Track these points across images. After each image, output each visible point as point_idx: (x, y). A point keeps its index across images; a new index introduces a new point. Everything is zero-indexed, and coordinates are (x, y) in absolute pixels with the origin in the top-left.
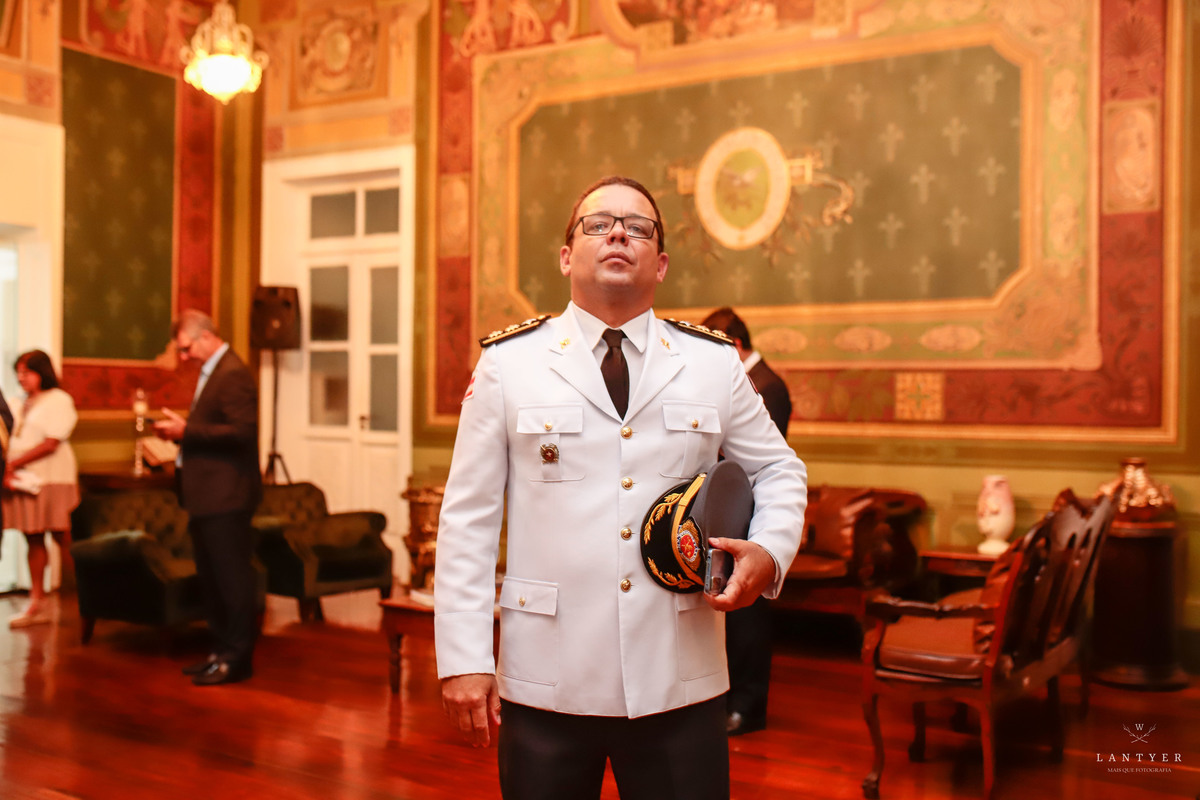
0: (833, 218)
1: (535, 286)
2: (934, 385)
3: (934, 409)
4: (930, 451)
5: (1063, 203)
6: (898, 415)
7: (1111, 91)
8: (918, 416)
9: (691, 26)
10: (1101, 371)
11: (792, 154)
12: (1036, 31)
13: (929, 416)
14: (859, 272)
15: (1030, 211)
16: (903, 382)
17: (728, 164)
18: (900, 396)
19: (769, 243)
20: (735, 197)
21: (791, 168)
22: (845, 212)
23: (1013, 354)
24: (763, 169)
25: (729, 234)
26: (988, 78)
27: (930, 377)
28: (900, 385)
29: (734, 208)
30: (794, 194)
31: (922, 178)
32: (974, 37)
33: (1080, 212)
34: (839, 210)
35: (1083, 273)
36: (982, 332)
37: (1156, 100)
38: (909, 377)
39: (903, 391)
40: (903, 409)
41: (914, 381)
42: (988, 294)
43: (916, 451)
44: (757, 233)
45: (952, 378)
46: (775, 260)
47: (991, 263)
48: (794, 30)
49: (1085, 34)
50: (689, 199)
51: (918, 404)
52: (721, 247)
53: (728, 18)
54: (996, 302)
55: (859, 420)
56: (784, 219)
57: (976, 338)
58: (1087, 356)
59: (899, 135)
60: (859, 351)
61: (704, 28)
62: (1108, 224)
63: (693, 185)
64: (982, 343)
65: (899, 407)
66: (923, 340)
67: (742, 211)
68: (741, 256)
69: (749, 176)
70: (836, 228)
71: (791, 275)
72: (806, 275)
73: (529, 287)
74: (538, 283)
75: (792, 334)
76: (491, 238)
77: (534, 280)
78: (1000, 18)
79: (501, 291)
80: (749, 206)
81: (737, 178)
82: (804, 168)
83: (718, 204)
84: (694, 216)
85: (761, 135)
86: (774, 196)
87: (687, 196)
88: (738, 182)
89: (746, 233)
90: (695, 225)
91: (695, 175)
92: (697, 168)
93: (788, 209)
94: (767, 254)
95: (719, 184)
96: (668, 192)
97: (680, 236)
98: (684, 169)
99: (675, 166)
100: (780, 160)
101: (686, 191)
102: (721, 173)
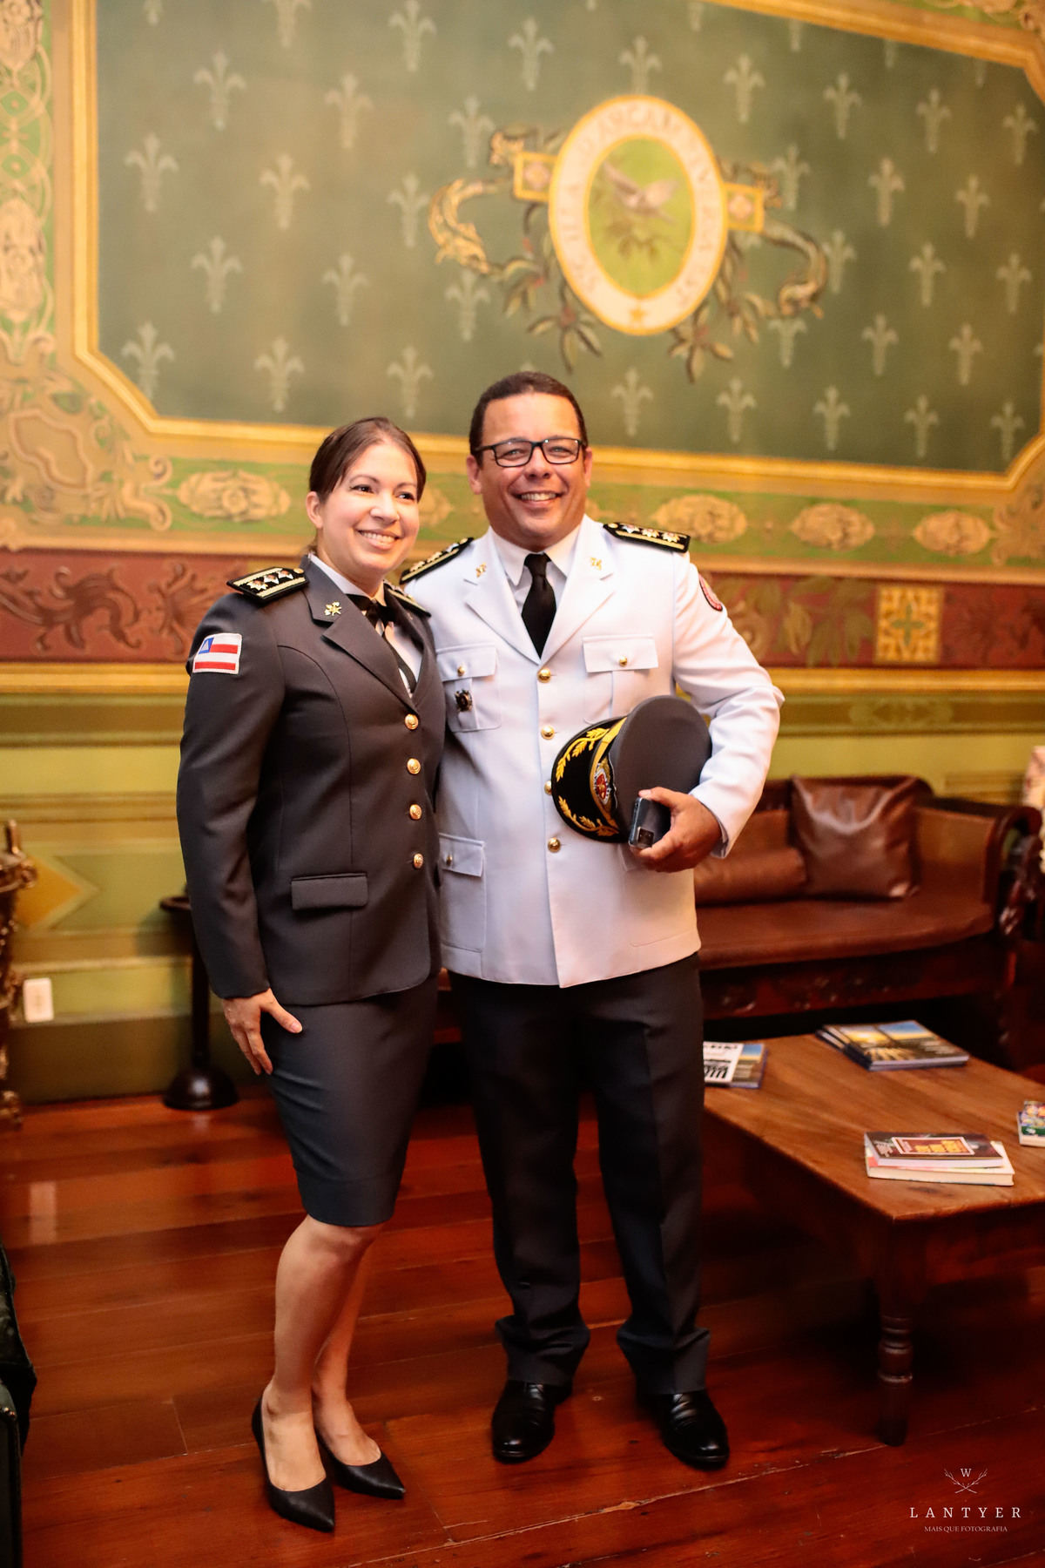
0: (794, 302)
1: (149, 347)
2: (927, 605)
3: (927, 647)
4: (920, 712)
6: (880, 656)
8: (906, 656)
11: (734, 172)
13: (920, 657)
14: (832, 409)
16: (891, 600)
17: (615, 159)
18: (883, 624)
19: (687, 332)
21: (730, 197)
22: (814, 298)
23: (1026, 563)
24: (680, 182)
26: (1018, 124)
27: (924, 594)
28: (884, 606)
29: (624, 249)
30: (732, 247)
31: (925, 264)
34: (803, 291)
36: (992, 527)
38: (896, 592)
39: (889, 614)
40: (888, 645)
41: (903, 598)
42: (999, 467)
43: (902, 712)
45: (954, 594)
46: (698, 365)
50: (533, 214)
51: (907, 636)
52: (599, 324)
54: (1009, 482)
55: (823, 665)
56: (714, 290)
57: (985, 535)
59: (898, 184)
60: (829, 545)
63: (546, 188)
64: (992, 541)
65: (882, 640)
66: (918, 533)
67: (639, 258)
68: (638, 348)
69: (655, 195)
70: (799, 325)
71: (724, 399)
72: (749, 401)
73: (130, 348)
74: (158, 341)
75: (724, 508)
76: (15, 203)
77: (148, 332)
78: (1037, 31)
79: (48, 347)
80: (653, 252)
81: (629, 191)
82: (751, 199)
83: (593, 232)
84: (546, 251)
85: (678, 118)
86: (697, 241)
87: (533, 206)
88: (633, 201)
89: (646, 305)
90: (548, 270)
91: (549, 168)
92: (556, 152)
93: (721, 274)
94: (682, 351)
95: (596, 195)
96: (492, 189)
97: (517, 289)
98: (527, 148)
99: (509, 138)
100: (712, 176)
101: (530, 196)
102: (601, 174)
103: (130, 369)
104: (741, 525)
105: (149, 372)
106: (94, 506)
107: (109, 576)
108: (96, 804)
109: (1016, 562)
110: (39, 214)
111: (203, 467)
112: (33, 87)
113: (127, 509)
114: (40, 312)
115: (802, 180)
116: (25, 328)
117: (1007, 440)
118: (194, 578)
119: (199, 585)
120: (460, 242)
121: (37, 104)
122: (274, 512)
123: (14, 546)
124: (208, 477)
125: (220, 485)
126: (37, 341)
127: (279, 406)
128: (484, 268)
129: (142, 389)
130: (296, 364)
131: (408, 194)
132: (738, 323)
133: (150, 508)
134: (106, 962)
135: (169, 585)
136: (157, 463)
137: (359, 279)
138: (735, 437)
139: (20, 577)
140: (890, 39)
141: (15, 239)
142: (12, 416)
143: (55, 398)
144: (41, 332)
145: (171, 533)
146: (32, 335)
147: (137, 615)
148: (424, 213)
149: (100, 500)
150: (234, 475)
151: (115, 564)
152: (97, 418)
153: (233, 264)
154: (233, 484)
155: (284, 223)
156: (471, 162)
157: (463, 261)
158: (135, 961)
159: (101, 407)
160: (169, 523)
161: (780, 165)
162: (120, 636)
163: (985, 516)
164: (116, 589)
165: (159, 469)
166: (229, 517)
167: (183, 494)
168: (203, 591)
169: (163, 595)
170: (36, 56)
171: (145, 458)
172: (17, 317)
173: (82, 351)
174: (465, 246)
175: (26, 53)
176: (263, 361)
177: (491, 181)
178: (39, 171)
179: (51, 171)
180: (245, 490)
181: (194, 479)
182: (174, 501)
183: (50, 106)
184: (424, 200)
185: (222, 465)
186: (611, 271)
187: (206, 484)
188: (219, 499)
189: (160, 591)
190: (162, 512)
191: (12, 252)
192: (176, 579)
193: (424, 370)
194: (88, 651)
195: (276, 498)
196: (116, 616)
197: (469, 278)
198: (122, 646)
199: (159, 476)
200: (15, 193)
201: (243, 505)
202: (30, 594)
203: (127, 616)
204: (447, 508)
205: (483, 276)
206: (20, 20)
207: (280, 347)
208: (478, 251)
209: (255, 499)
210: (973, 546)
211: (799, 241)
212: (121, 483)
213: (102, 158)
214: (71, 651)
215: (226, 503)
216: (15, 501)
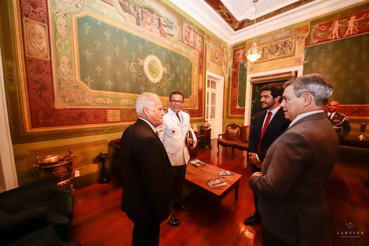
0: (170, 80)
5: (195, 87)
7: (199, 73)
9: (141, 22)
10: (198, 110)
11: (163, 66)
12: (193, 59)
15: (192, 87)
19: (159, 83)
20: (153, 70)
21: (163, 68)
22: (172, 80)
25: (151, 79)
26: (189, 64)
29: (152, 73)
30: (164, 74)
31: (181, 77)
32: (187, 56)
33: (197, 88)
34: (171, 79)
35: (197, 96)
37: (202, 75)
42: (188, 98)
44: (157, 80)
46: (161, 87)
47: (189, 94)
48: (163, 38)
49: (197, 62)
52: (150, 81)
53: (150, 26)
54: (189, 99)
56: (162, 78)
58: (197, 108)
59: (179, 69)
61: (144, 25)
62: (199, 90)
63: (143, 64)
68: (154, 84)
69: (155, 67)
70: (170, 83)
71: (163, 90)
72: (166, 91)
73: (86, 80)
74: (90, 79)
75: (164, 102)
76: (64, 56)
77: (89, 78)
78: (190, 55)
79: (72, 79)
80: (155, 73)
81: (153, 66)
82: (165, 69)
83: (149, 71)
84: (144, 72)
85: (157, 58)
86: (160, 73)
87: (142, 66)
88: (153, 67)
89: (155, 79)
90: (144, 74)
91: (143, 62)
92: (144, 60)
93: (163, 76)
94: (159, 85)
95: (149, 66)
96: (137, 64)
97: (140, 76)
98: (140, 59)
99: (138, 58)
100: (161, 65)
101: (141, 65)
102: (149, 64)
103: (86, 83)
104: (166, 104)
105: (89, 83)
106: (81, 102)
107: (85, 112)
108: (85, 144)
109: (190, 107)
110: (69, 59)
111: (99, 97)
112: (66, 39)
113: (87, 103)
114: (70, 73)
115: (170, 67)
116: (67, 76)
117: (189, 95)
118: (99, 112)
119: (99, 113)
120: (133, 70)
121: (67, 42)
122: (110, 103)
123: (67, 108)
124: (100, 98)
125: (102, 99)
126: (69, 78)
127: (110, 89)
128: (136, 73)
129: (88, 86)
130: (112, 84)
131: (126, 63)
132: (165, 82)
133: (91, 102)
134: (88, 166)
135: (95, 113)
136: (91, 96)
137: (120, 73)
138: (165, 95)
139: (69, 113)
140: (178, 53)
141: (64, 62)
142: (66, 89)
143: (73, 86)
144: (70, 77)
145: (94, 106)
146: (68, 77)
147: (90, 117)
148: (128, 65)
149: (82, 101)
150: (104, 98)
151: (86, 110)
152: (81, 90)
153: (102, 69)
154: (104, 99)
155: (109, 65)
156: (134, 60)
157: (134, 72)
158: (93, 165)
159: (81, 88)
160: (94, 104)
161: (168, 65)
162: (87, 120)
163: (187, 103)
164: (86, 114)
165: (92, 97)
166: (104, 104)
167: (96, 100)
168: (100, 114)
169: (94, 115)
170: (67, 35)
171: (90, 95)
172: (65, 74)
173: (78, 79)
174: (134, 71)
175: (65, 34)
176: (107, 83)
177: (137, 63)
178: (68, 52)
179: (70, 52)
180: (105, 100)
181: (98, 98)
182: (95, 101)
183: (69, 43)
184: (128, 64)
185: (102, 96)
186: (151, 75)
187: (100, 99)
188: (102, 101)
189: (93, 114)
190: (93, 103)
191: (64, 64)
192: (96, 112)
193: (129, 85)
194: (82, 123)
195: (110, 101)
196: (86, 117)
197: (135, 74)
198: (88, 122)
199: (92, 98)
200: (64, 55)
201: (106, 102)
202: (71, 115)
203: (88, 118)
204: (134, 102)
205: (136, 74)
206: (63, 29)
207: (110, 81)
208: (135, 71)
209: (107, 101)
210: (187, 106)
211: (170, 74)
212: (86, 99)
213: (79, 52)
214: (79, 123)
215: (103, 102)
216: (67, 101)
